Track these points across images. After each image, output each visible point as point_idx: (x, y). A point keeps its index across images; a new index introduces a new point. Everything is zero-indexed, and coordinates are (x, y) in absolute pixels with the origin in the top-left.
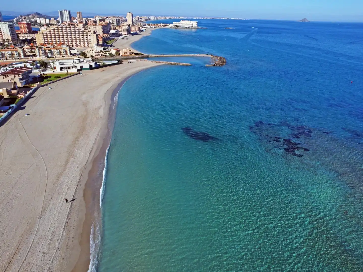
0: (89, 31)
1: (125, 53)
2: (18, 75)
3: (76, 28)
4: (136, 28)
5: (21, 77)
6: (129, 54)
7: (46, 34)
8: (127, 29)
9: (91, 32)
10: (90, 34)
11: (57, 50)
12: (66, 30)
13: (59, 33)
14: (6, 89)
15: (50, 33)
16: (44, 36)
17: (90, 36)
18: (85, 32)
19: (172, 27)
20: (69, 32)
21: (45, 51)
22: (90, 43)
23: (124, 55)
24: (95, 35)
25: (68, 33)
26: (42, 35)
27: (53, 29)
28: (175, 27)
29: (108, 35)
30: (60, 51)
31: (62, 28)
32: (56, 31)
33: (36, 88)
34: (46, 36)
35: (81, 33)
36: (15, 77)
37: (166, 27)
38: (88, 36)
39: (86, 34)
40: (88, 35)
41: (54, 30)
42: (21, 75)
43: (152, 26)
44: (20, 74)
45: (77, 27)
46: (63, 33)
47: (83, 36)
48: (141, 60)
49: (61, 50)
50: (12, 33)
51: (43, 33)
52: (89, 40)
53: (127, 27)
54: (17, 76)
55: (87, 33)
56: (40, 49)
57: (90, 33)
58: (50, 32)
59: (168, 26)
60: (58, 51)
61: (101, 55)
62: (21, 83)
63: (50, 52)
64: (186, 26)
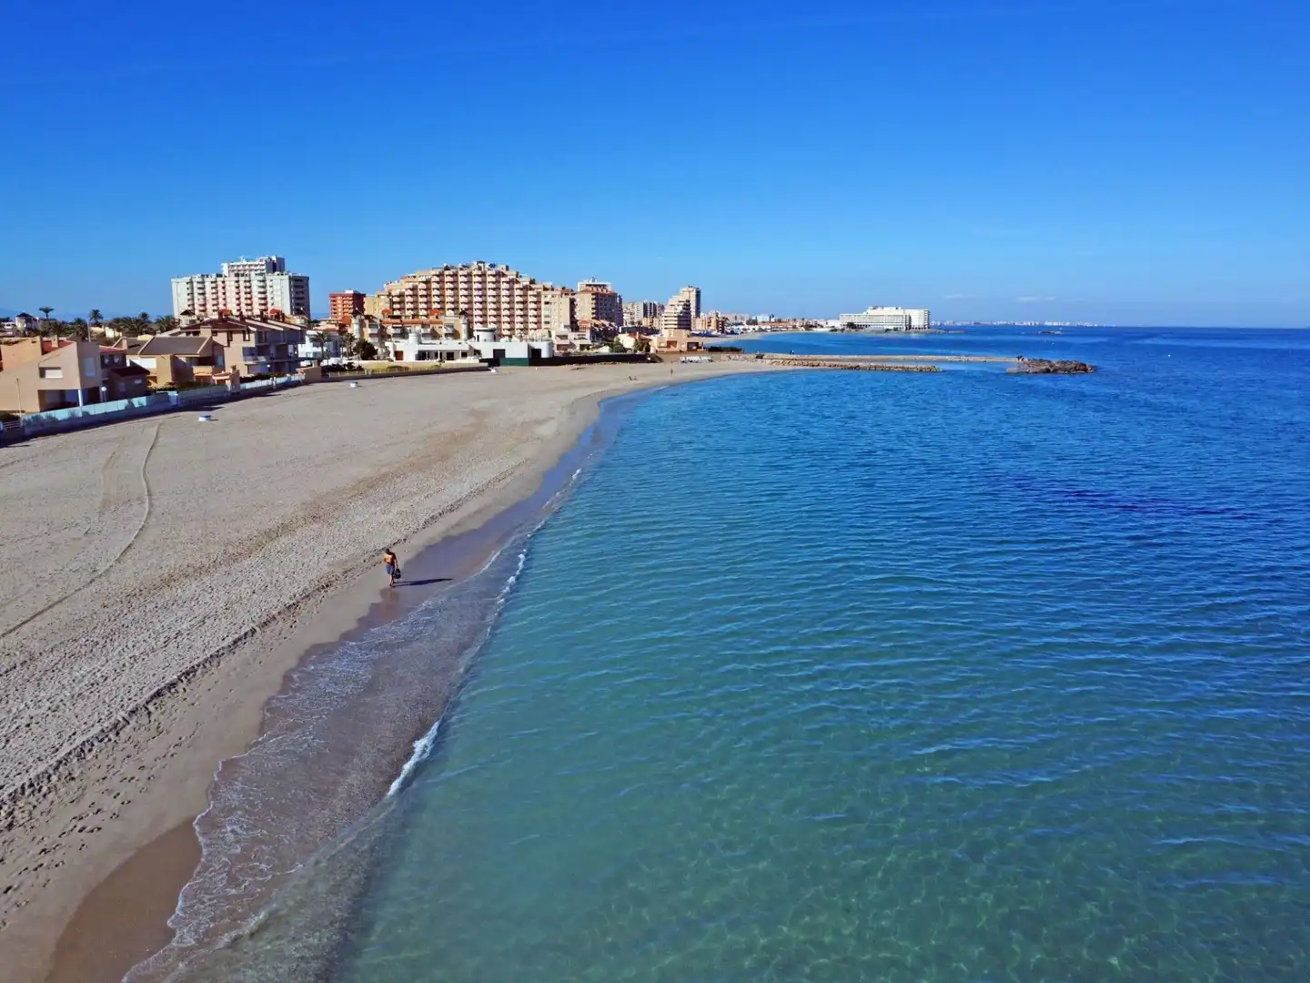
0: (545, 289)
1: (670, 344)
2: (244, 332)
3: (504, 275)
4: (710, 322)
5: (252, 344)
6: (684, 347)
7: (401, 295)
8: (679, 317)
9: (553, 289)
10: (549, 296)
11: (424, 325)
12: (469, 282)
13: (442, 295)
14: (174, 360)
15: (415, 295)
16: (394, 303)
17: (547, 303)
18: (531, 289)
19: (834, 330)
20: (479, 289)
21: (382, 327)
22: (547, 323)
23: (666, 350)
24: (566, 301)
25: (475, 293)
26: (388, 300)
27: (424, 279)
28: (848, 329)
29: (613, 324)
30: (433, 330)
31: (455, 275)
32: (434, 285)
33: (299, 381)
34: (399, 303)
35: (517, 292)
36: (229, 340)
37: (814, 329)
38: (543, 306)
39: (535, 299)
40: (543, 300)
41: (427, 282)
42: (252, 336)
43: (763, 328)
44: (249, 332)
45: (506, 273)
46: (456, 295)
47: (522, 303)
48: (733, 357)
49: (437, 329)
50: (298, 304)
51: (389, 295)
52: (543, 320)
53: (680, 309)
54: (237, 337)
55: (538, 295)
56: (367, 322)
57: (549, 294)
58: (414, 289)
59: (822, 327)
60: (429, 330)
61: (578, 348)
62: (248, 366)
63: (398, 331)
64: (885, 327)
